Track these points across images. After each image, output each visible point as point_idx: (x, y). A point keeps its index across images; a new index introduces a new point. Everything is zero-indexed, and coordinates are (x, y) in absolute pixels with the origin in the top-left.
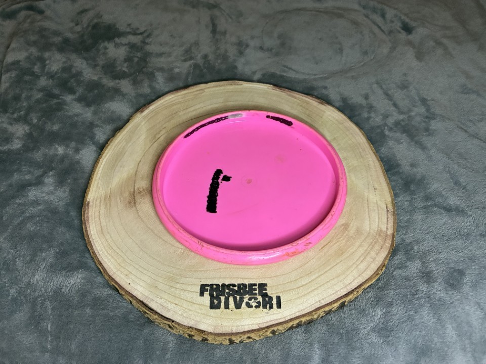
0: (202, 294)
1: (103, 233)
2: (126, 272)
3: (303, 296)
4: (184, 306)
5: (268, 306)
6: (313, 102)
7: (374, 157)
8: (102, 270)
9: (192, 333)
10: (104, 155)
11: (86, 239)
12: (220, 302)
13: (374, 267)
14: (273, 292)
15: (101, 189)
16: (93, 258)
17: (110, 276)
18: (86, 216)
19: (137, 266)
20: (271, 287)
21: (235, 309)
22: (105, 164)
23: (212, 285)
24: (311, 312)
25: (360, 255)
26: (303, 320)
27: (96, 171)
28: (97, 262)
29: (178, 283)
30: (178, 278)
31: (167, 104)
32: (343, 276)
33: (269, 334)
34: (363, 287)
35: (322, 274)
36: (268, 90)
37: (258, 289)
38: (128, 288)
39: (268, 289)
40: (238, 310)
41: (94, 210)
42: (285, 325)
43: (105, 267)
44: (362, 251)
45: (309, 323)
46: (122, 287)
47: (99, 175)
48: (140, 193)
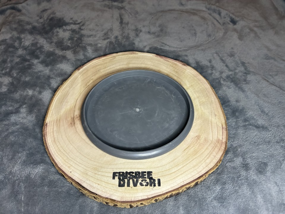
0: (114, 178)
1: (55, 142)
2: (69, 165)
3: (174, 178)
4: (103, 185)
5: (153, 185)
6: (179, 64)
7: (215, 97)
8: (54, 164)
9: (108, 202)
10: (56, 95)
11: (45, 145)
12: (124, 183)
13: (215, 161)
14: (156, 177)
15: (54, 115)
16: (49, 157)
17: (59, 168)
18: (45, 132)
19: (75, 162)
20: (155, 173)
21: (133, 187)
22: (56, 101)
23: (120, 172)
24: (178, 188)
25: (207, 154)
26: (174, 193)
27: (52, 105)
28: (51, 159)
29: (100, 171)
30: (100, 168)
31: (94, 65)
32: (197, 167)
33: (153, 201)
34: (208, 173)
35: (185, 166)
36: (153, 57)
37: (147, 175)
38: (70, 175)
39: (152, 175)
40: (135, 187)
41: (50, 128)
42: (163, 196)
43: (56, 162)
44: (208, 152)
45: (177, 195)
46: (66, 174)
47: (53, 107)
48: (77, 118)
